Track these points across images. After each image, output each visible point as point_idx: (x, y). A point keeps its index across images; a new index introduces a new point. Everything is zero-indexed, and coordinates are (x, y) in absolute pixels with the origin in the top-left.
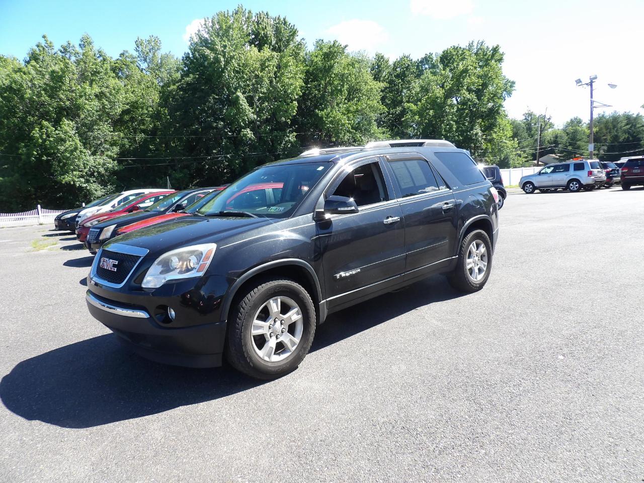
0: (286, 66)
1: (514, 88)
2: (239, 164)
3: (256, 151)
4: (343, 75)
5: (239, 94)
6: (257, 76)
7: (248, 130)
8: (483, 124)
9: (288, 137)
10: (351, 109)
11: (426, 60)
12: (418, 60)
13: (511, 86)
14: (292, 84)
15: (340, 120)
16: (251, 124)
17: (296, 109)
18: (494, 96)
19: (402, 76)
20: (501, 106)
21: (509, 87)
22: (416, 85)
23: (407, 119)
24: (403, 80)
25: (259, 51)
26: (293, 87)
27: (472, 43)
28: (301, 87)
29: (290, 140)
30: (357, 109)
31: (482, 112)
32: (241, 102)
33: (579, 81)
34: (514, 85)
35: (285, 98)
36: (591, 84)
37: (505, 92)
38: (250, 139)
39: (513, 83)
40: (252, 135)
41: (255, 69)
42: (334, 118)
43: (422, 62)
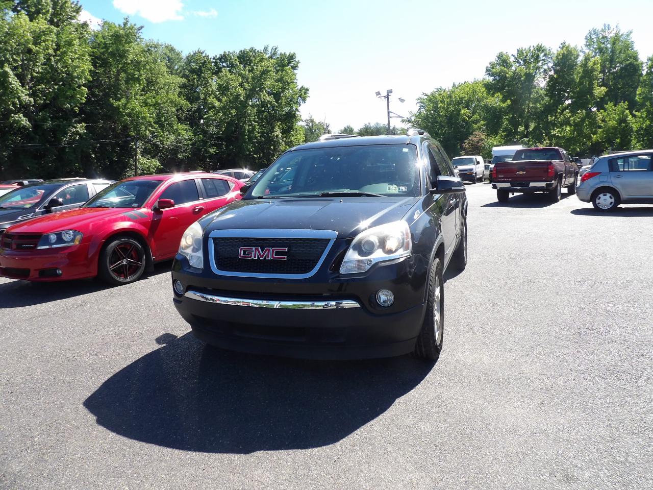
0: (69, 44)
1: (307, 95)
2: (9, 157)
3: (32, 142)
4: (139, 63)
5: (7, 69)
6: (29, 51)
7: (21, 115)
8: (281, 126)
9: (76, 128)
10: (149, 101)
11: (224, 58)
12: (216, 56)
13: (305, 93)
14: (78, 67)
15: (140, 112)
16: (24, 109)
17: (86, 96)
18: (291, 102)
19: (198, 72)
20: (297, 110)
21: (303, 94)
22: (214, 83)
23: (209, 116)
24: (199, 76)
25: (31, 20)
26: (78, 70)
27: (267, 48)
28: (90, 71)
29: (77, 131)
30: (157, 102)
31: (281, 115)
32: (11, 80)
33: (378, 93)
34: (308, 92)
35: (68, 81)
36: (387, 97)
37: (300, 98)
38: (24, 127)
39: (307, 90)
40: (28, 123)
41: (27, 42)
42: (133, 109)
43: (220, 59)
